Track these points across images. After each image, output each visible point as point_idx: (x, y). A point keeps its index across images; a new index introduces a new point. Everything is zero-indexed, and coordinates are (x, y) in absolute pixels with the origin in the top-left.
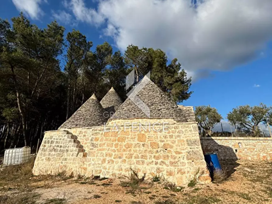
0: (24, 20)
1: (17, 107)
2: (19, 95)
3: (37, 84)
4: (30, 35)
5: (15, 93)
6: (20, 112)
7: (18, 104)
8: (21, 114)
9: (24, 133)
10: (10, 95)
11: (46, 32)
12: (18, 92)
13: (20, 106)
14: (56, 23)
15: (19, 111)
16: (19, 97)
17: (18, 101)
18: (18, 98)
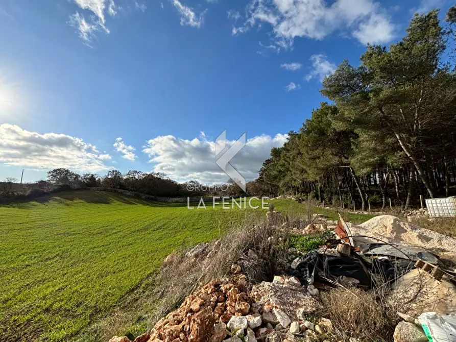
0: (373, 49)
1: (402, 150)
2: (399, 136)
3: (418, 113)
4: (390, 61)
5: (393, 135)
6: (409, 155)
7: (403, 147)
8: (411, 158)
9: (423, 180)
10: (388, 140)
11: (407, 41)
12: (397, 133)
13: (406, 148)
14: (419, 16)
15: (407, 155)
16: (401, 139)
17: (401, 143)
18: (399, 141)
